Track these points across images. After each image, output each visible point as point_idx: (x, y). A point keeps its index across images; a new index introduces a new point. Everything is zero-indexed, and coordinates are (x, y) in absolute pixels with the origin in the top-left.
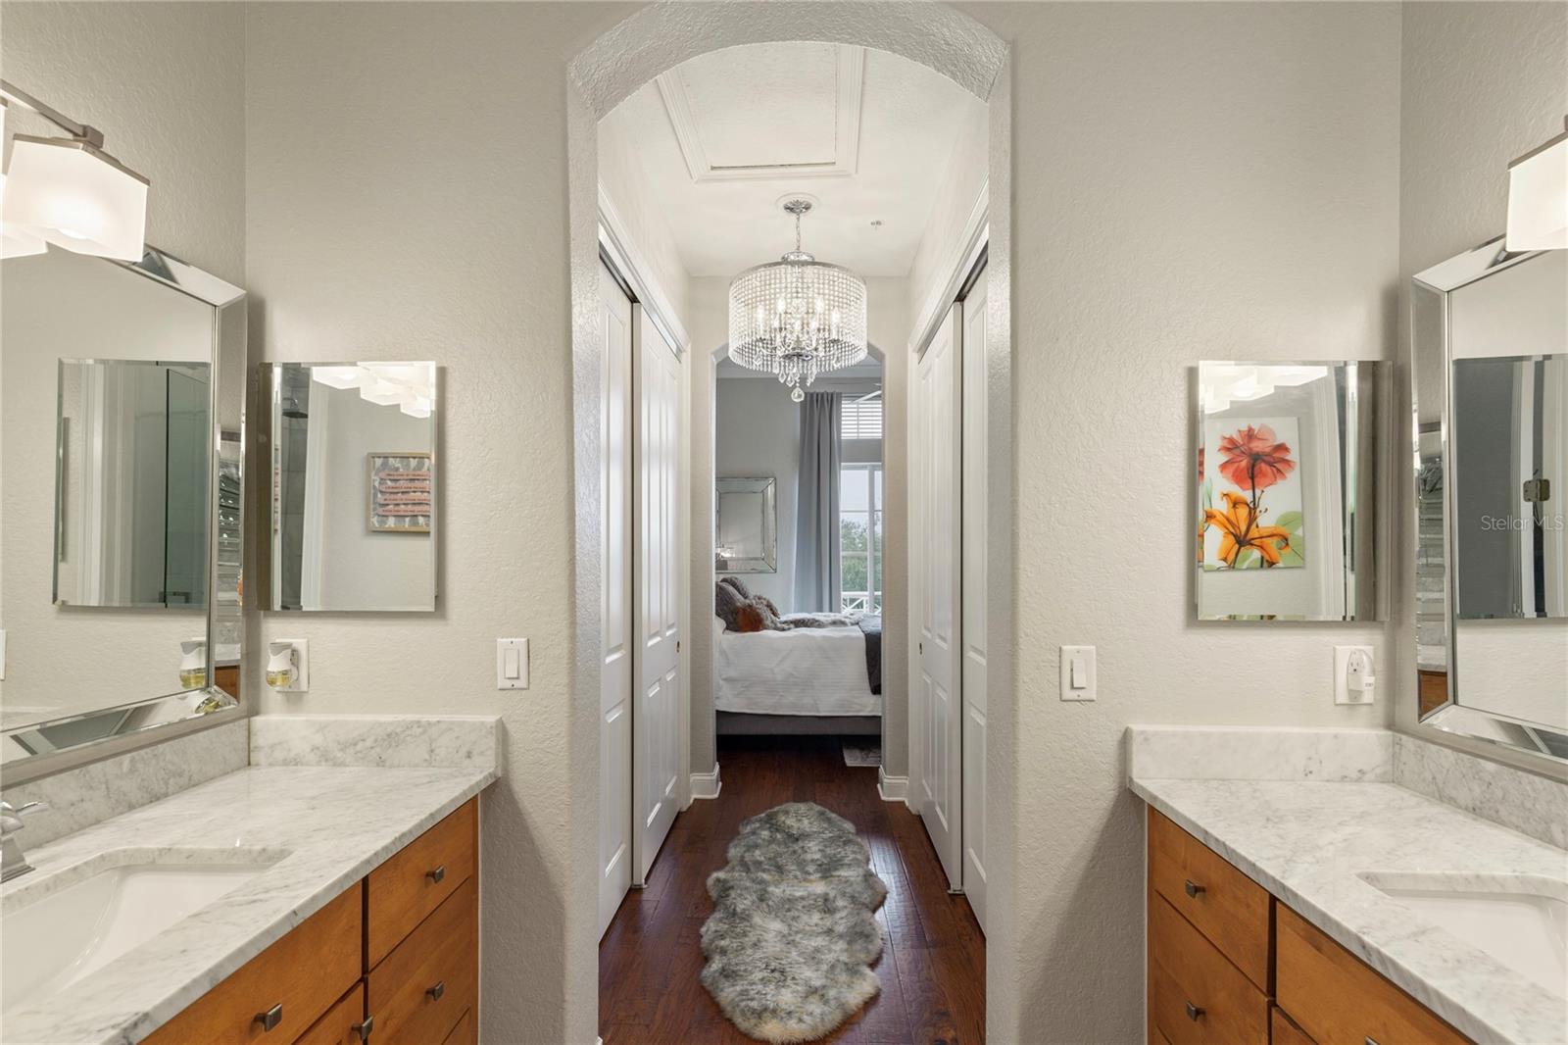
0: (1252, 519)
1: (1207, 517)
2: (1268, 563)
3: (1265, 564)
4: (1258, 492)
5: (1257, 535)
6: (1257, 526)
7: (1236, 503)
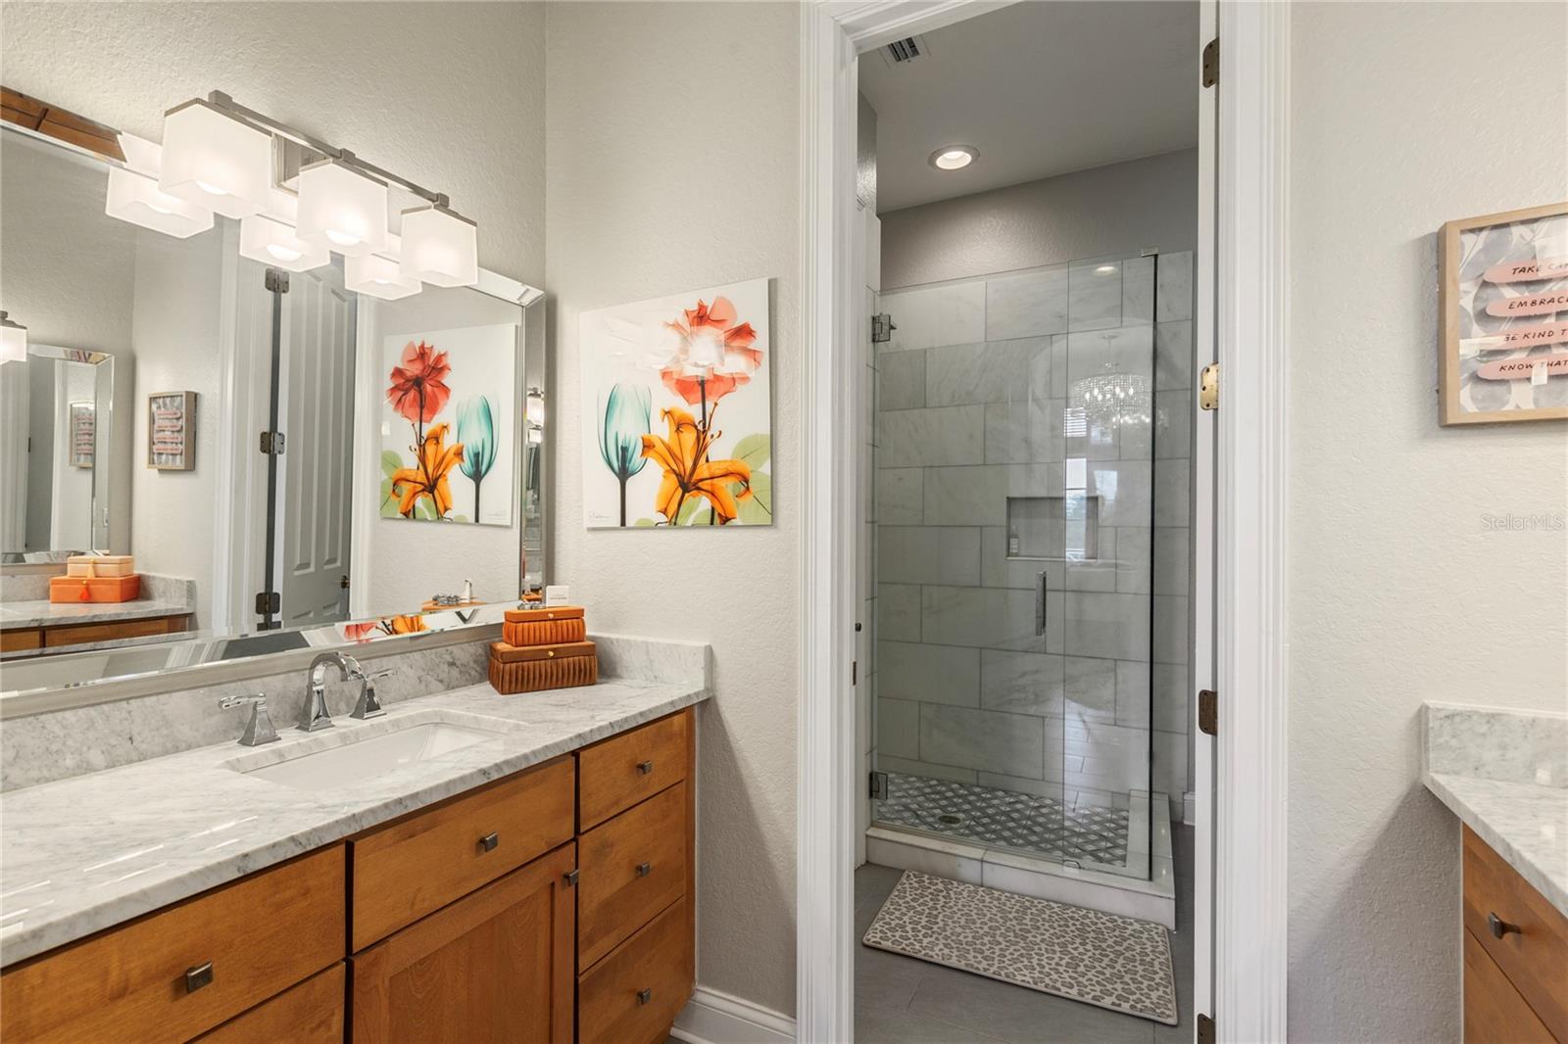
0: (701, 448)
1: (644, 446)
2: (721, 518)
3: (717, 520)
4: (709, 405)
5: (706, 475)
6: (707, 461)
7: (680, 425)
